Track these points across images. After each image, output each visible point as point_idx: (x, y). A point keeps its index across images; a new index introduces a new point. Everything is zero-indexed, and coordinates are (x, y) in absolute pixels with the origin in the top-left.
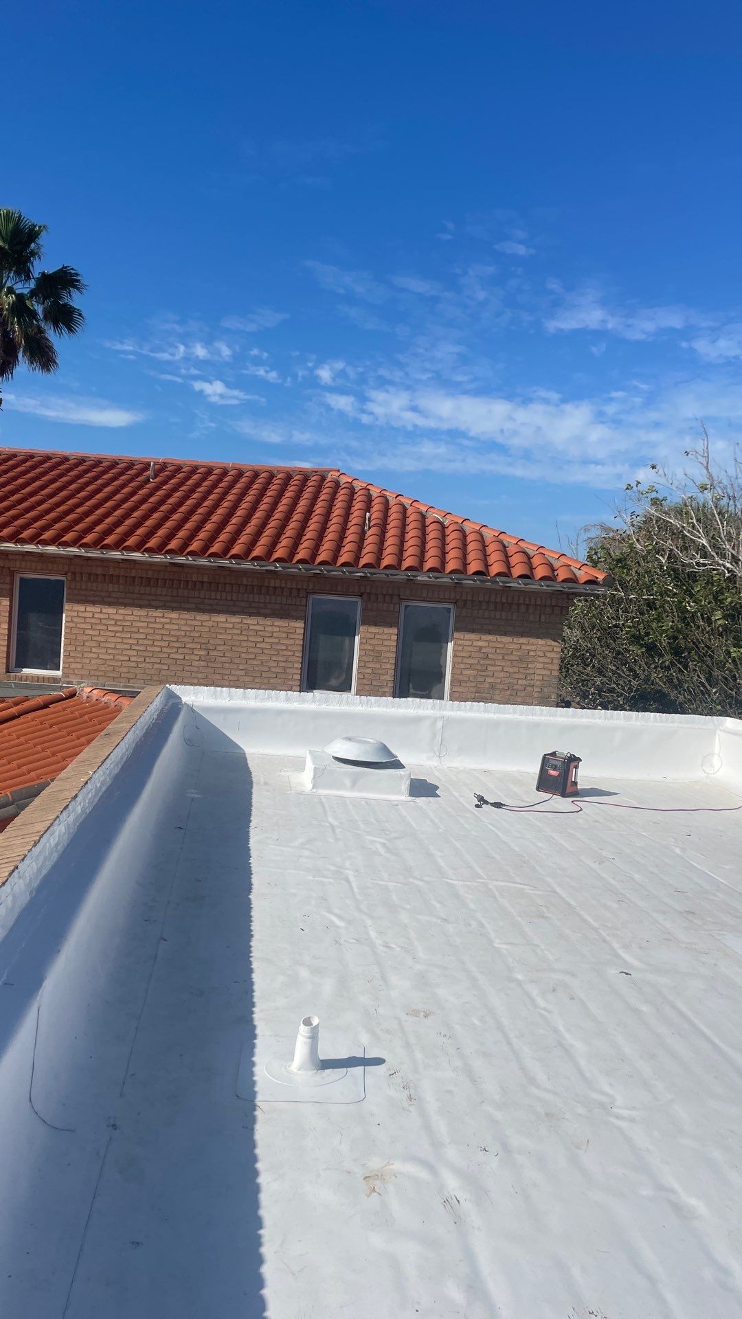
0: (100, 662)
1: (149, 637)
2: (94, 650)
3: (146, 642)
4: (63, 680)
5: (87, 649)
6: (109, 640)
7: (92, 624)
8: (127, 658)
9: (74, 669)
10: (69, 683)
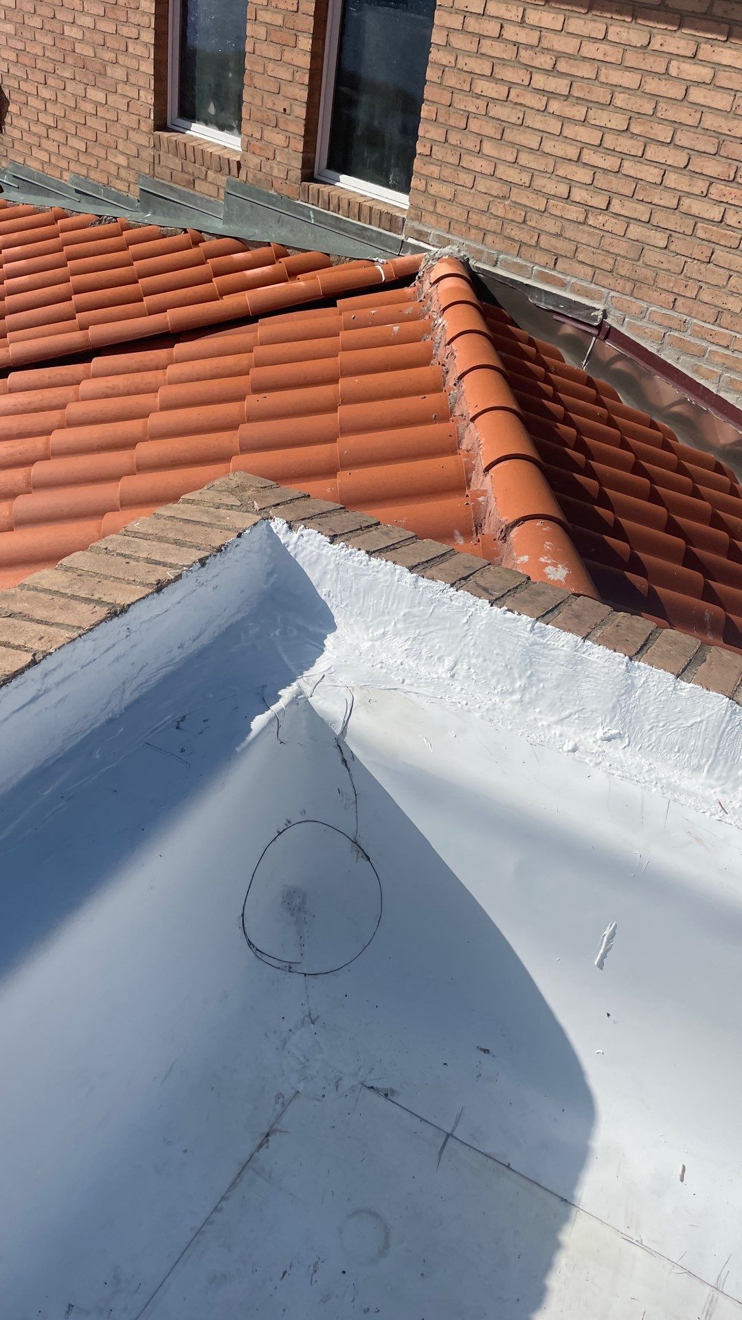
0: (496, 188)
1: (635, 129)
2: (488, 148)
3: (625, 144)
4: (409, 223)
5: (471, 143)
6: (528, 122)
7: (495, 62)
8: (562, 190)
9: (435, 199)
10: (421, 236)
